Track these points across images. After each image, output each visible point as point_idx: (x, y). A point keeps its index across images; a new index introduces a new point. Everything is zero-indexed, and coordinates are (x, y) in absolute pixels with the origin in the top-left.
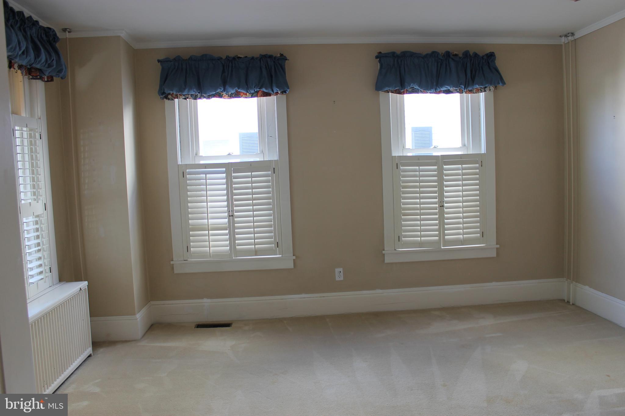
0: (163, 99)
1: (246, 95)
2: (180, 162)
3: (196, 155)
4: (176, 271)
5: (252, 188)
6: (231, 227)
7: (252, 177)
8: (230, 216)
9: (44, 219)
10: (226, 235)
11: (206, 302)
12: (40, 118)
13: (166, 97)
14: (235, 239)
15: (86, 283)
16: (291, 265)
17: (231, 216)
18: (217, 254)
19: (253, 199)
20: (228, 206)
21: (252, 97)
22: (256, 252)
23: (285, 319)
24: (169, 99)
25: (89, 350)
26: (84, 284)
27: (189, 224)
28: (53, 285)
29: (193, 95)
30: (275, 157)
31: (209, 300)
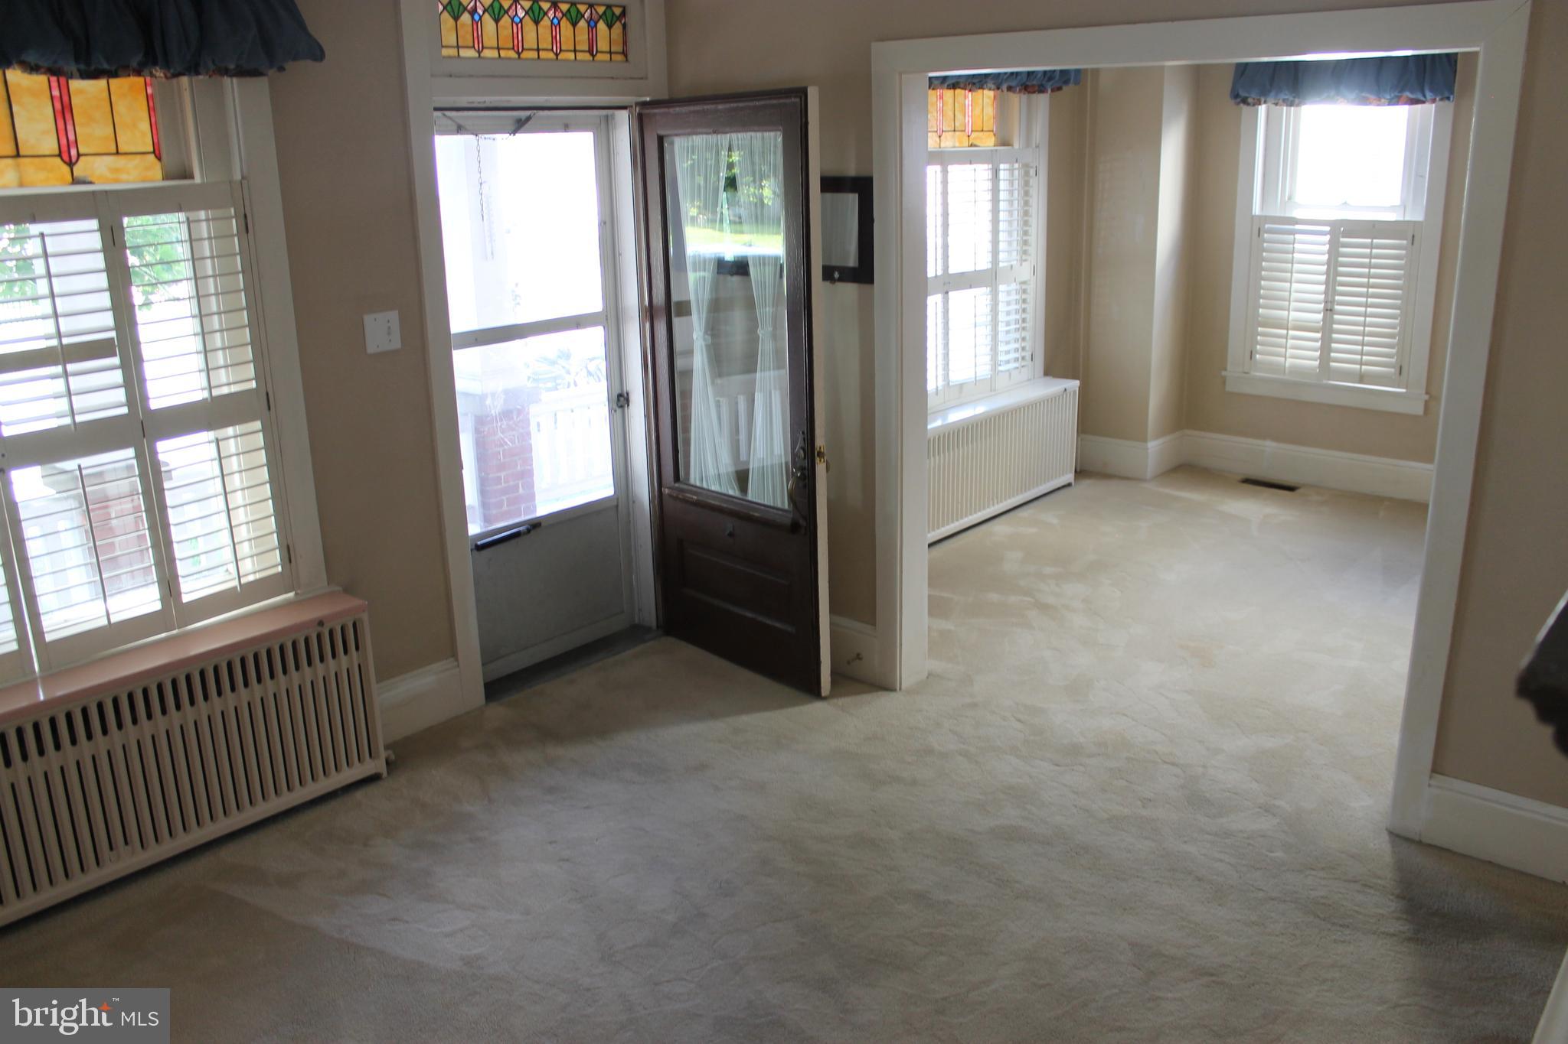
0: (1238, 104)
1: (1380, 101)
2: (1257, 210)
3: (1290, 198)
4: (1229, 388)
5: (1370, 266)
6: (1327, 330)
7: (1372, 247)
8: (1327, 310)
9: (1031, 288)
10: (1315, 340)
11: (1269, 446)
12: (1037, 147)
13: (1245, 101)
14: (1330, 350)
15: (1077, 383)
16: (1419, 410)
17: (1329, 310)
18: (1296, 371)
19: (1368, 286)
20: (1326, 293)
21: (1389, 105)
22: (1362, 378)
23: (1391, 499)
24: (1248, 104)
25: (1069, 477)
26: (1074, 385)
27: (1259, 315)
28: (1034, 378)
29: (1288, 99)
30: (1418, 216)
31: (1273, 444)
